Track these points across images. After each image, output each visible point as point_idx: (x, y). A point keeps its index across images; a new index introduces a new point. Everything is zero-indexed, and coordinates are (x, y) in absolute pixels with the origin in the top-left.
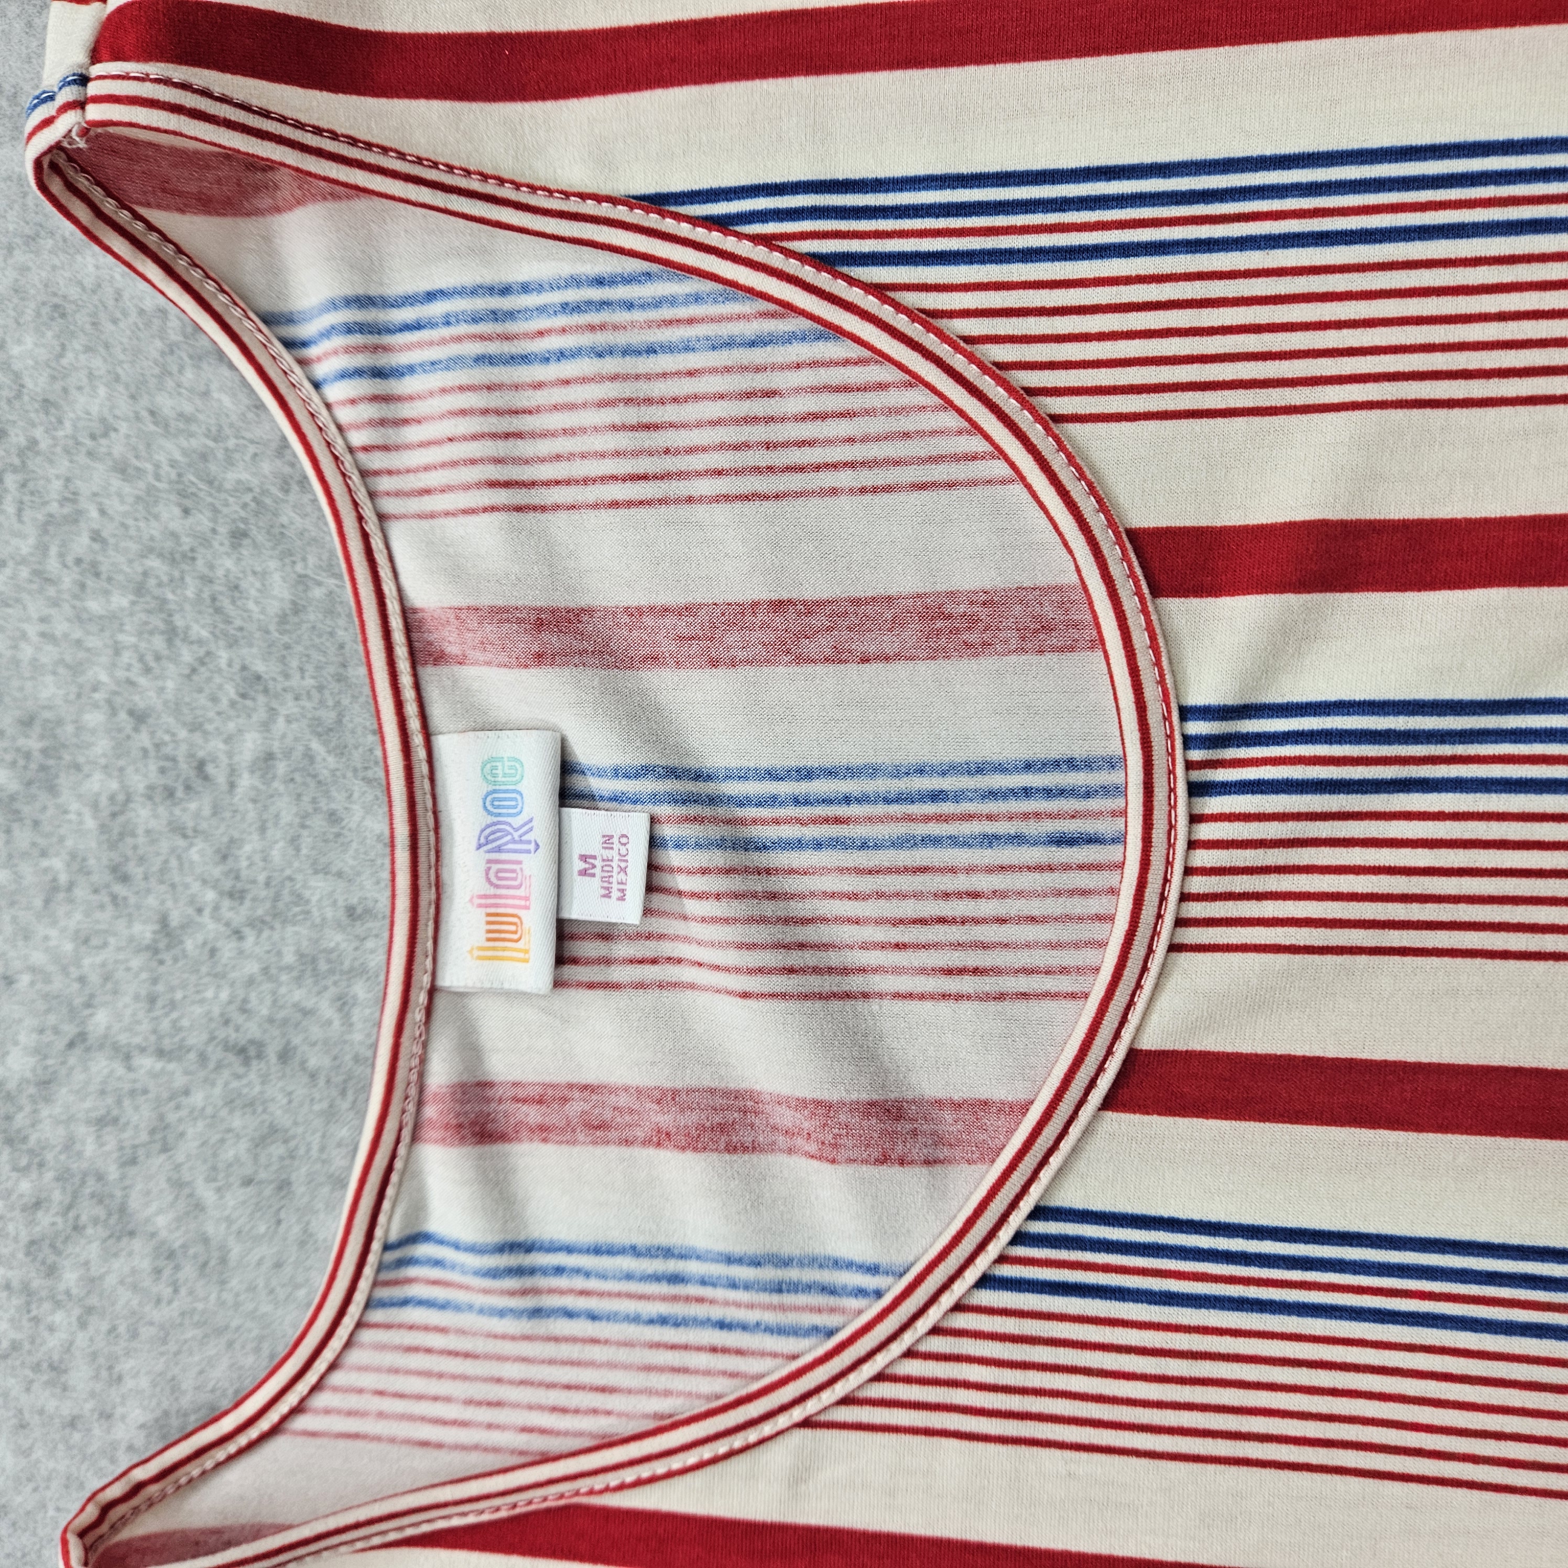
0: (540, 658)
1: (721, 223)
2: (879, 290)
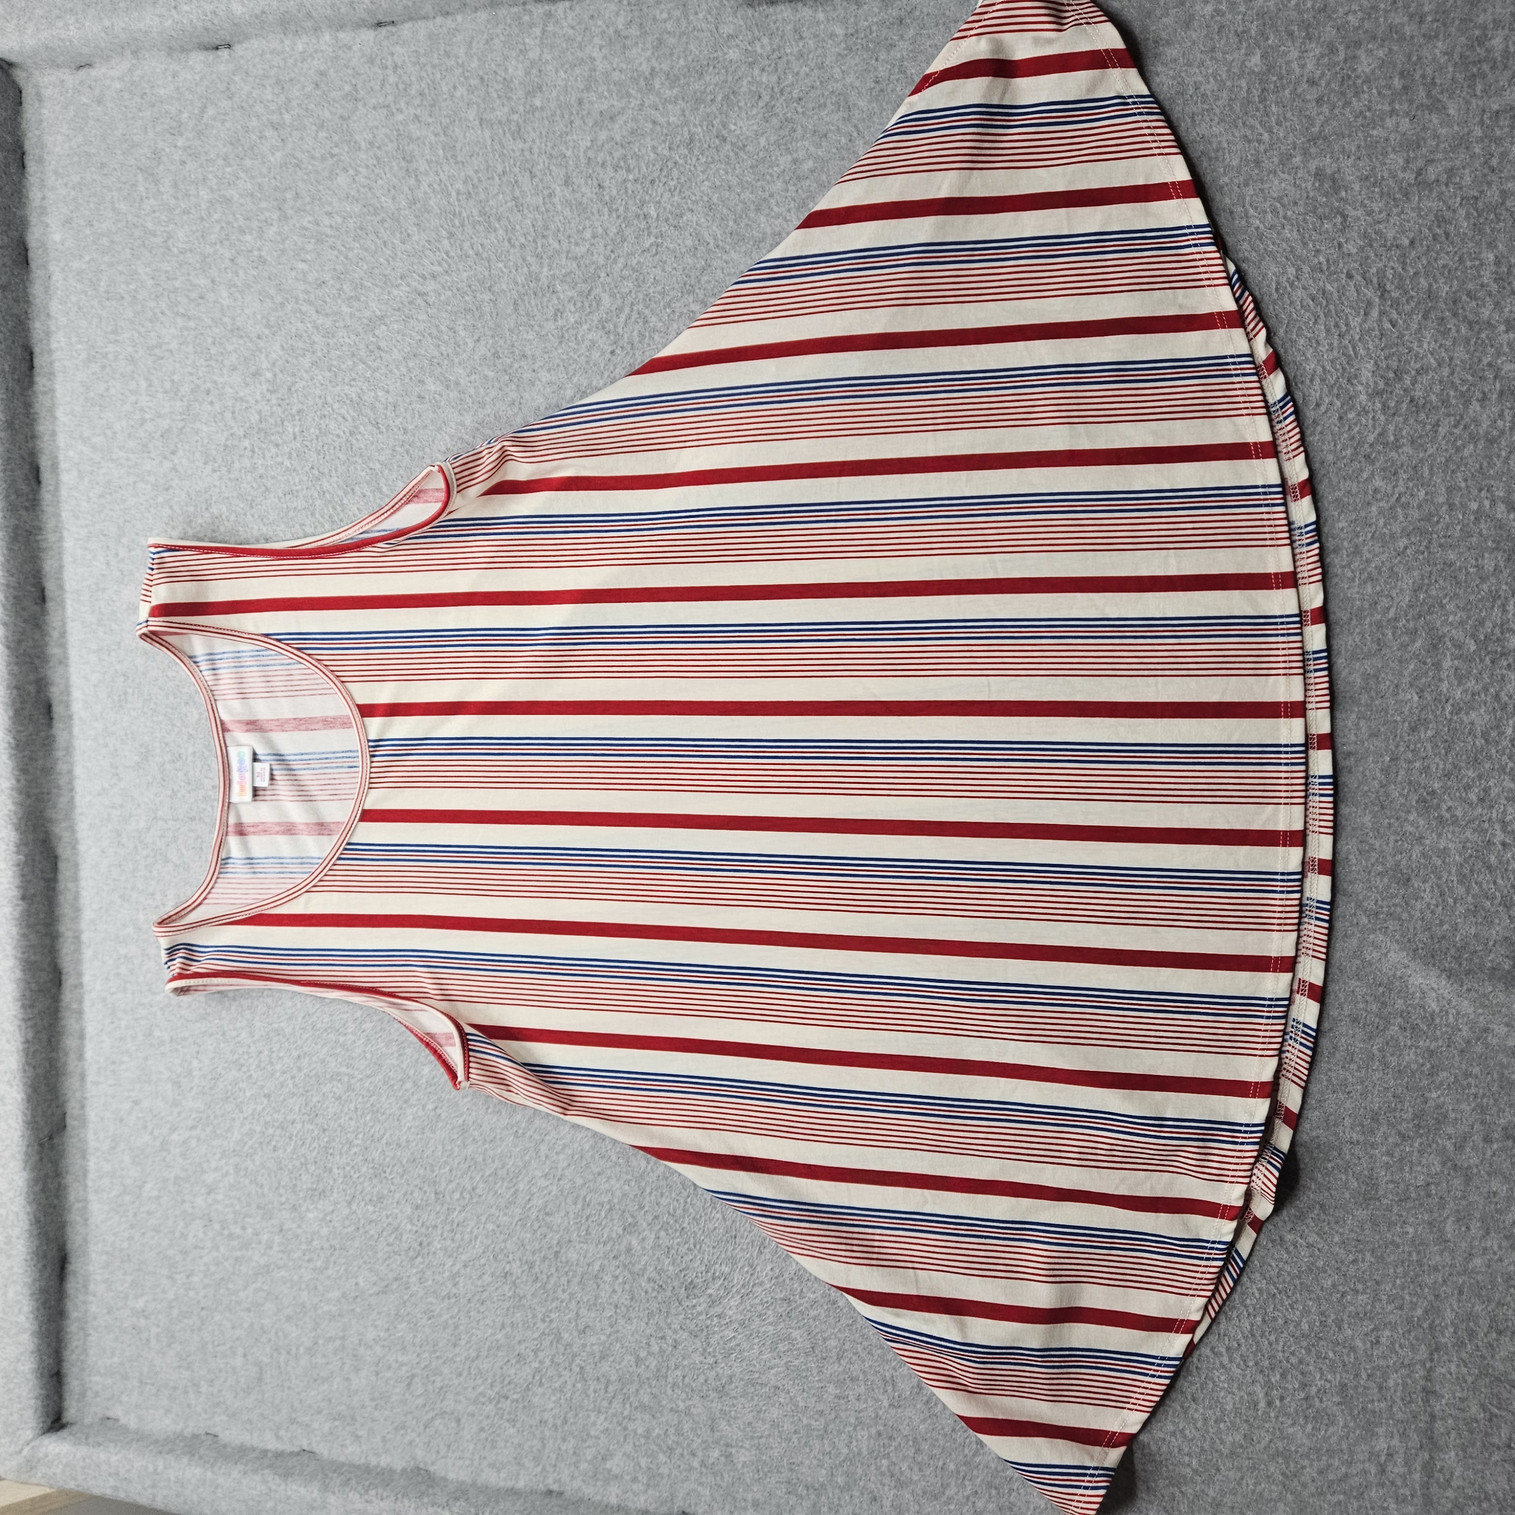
0: (247, 731)
1: (279, 640)
2: (309, 655)
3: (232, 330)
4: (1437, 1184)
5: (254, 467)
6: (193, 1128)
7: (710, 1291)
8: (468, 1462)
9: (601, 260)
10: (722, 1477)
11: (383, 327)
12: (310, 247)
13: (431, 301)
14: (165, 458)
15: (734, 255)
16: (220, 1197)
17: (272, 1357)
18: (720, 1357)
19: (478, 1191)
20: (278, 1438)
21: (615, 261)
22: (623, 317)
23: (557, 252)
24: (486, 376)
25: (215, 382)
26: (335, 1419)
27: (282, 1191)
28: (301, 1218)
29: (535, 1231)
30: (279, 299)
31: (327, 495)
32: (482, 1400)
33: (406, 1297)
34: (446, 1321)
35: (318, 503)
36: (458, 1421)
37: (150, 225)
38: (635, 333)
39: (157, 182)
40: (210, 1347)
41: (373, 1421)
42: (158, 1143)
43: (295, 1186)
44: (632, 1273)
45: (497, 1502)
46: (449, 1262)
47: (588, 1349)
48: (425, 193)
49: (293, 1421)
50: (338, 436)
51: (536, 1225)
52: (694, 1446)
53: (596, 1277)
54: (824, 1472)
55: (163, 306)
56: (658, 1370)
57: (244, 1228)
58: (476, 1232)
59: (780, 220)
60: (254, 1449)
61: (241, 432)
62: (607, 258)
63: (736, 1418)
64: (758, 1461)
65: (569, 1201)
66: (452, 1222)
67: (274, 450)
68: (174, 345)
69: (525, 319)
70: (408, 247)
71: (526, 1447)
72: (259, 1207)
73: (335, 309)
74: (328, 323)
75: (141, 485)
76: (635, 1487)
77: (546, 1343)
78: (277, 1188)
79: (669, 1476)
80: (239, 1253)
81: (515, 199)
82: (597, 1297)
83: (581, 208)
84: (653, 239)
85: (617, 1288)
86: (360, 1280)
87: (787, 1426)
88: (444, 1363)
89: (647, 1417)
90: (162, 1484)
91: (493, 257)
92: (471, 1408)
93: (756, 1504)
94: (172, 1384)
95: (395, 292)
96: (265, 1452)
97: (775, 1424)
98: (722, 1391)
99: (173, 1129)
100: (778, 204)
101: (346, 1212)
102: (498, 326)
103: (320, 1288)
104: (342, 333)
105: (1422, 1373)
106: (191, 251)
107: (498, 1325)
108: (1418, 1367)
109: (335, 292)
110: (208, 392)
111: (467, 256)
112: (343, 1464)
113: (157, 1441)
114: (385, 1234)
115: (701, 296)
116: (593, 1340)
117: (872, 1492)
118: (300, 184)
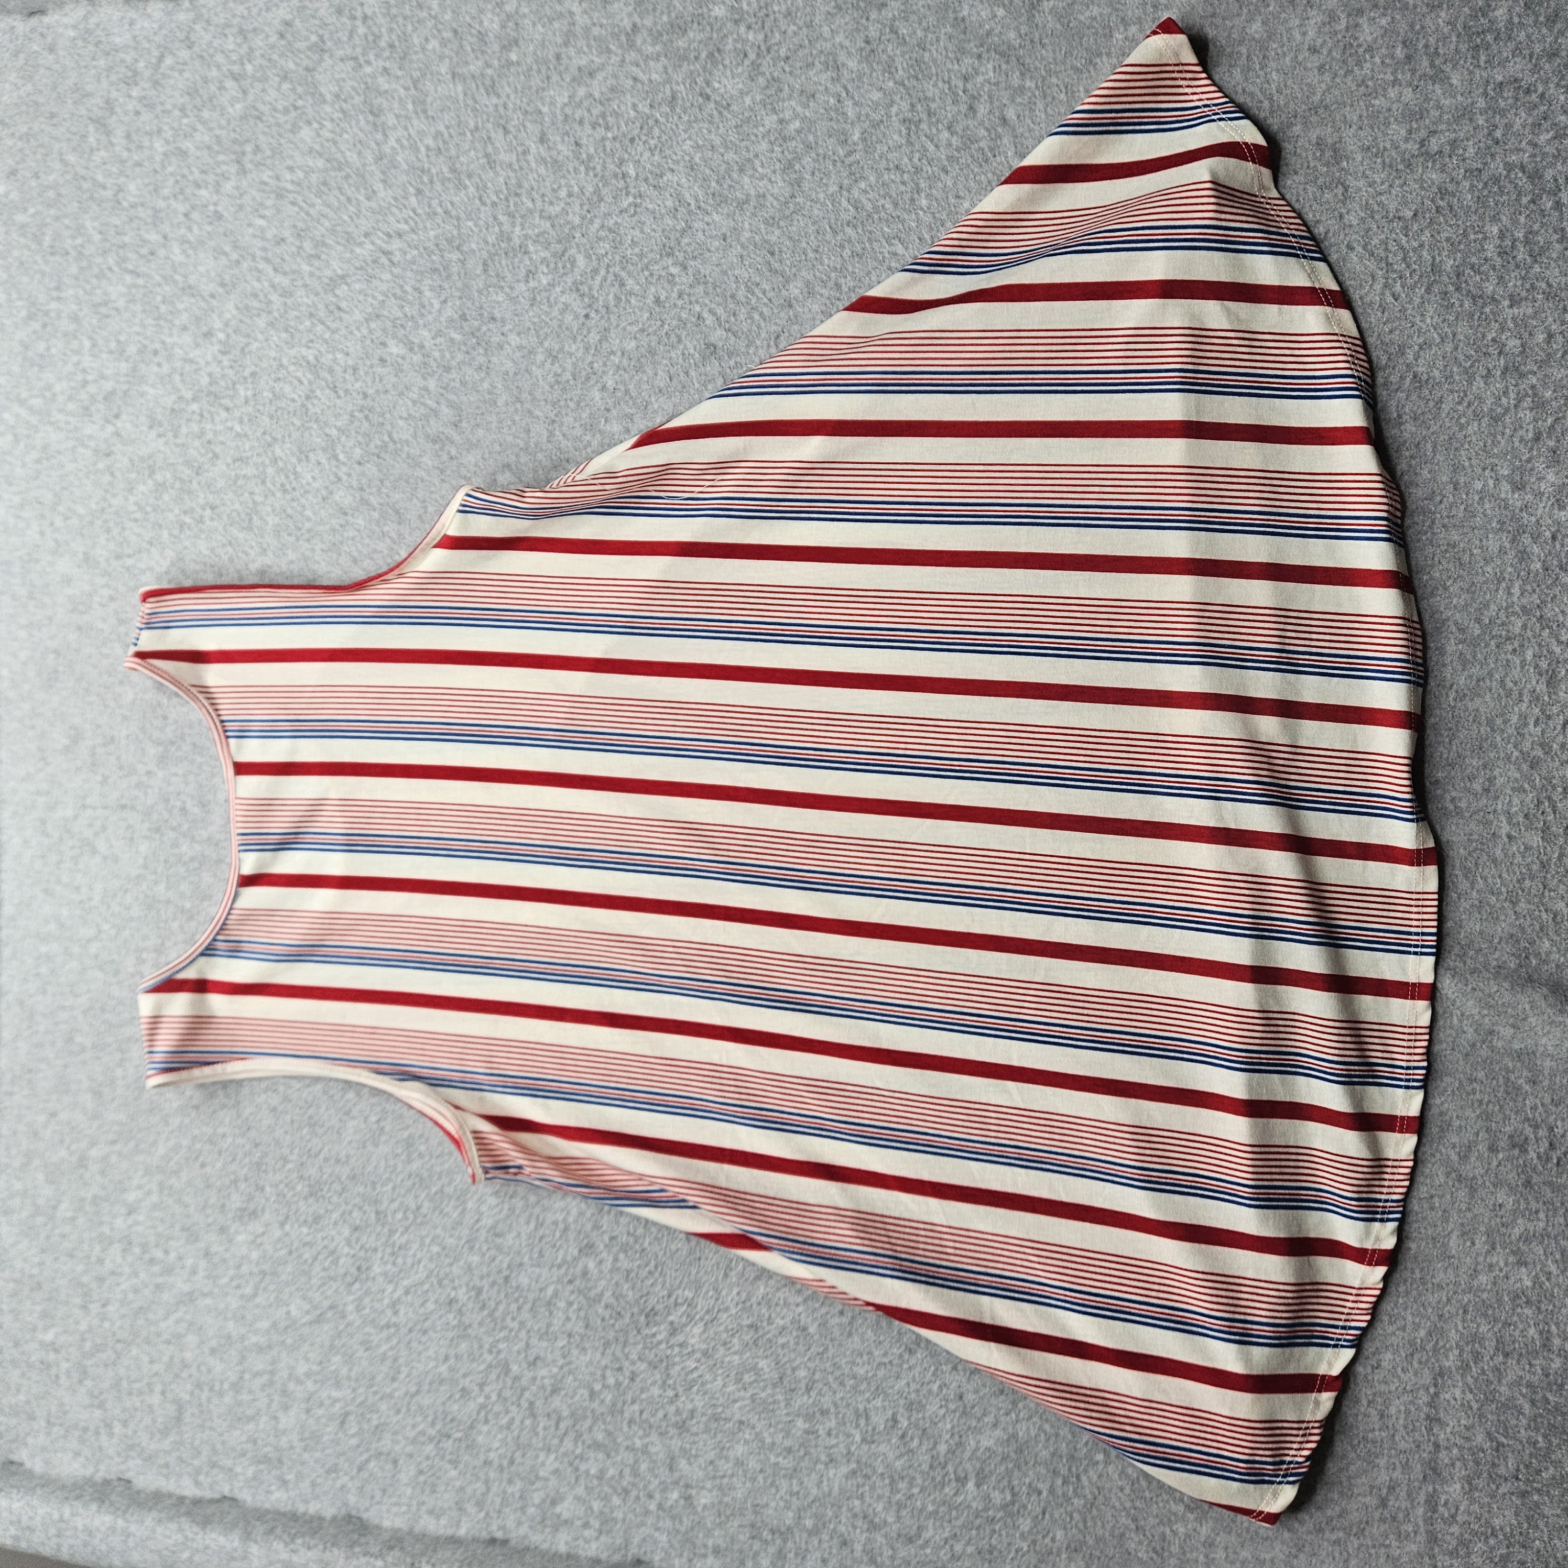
3: (183, 289)
4: (1441, 1197)
5: (203, 433)
6: (114, 1142)
7: (671, 1318)
8: (404, 1508)
9: (577, 220)
10: (681, 1522)
11: (345, 287)
12: (269, 203)
13: (395, 260)
14: (108, 422)
15: (716, 217)
16: (141, 1218)
17: (192, 1394)
18: (680, 1390)
19: (424, 1210)
20: (197, 1484)
21: (591, 222)
22: (599, 279)
23: (531, 211)
24: (452, 340)
25: (163, 343)
26: (259, 1462)
27: (209, 1211)
28: (230, 1241)
29: (484, 1255)
30: (235, 256)
31: (280, 464)
32: (422, 1439)
33: (341, 1327)
34: (385, 1354)
35: (270, 471)
36: (395, 1462)
37: (100, 178)
38: (611, 297)
39: (108, 133)
40: (125, 1384)
41: (303, 1463)
42: (74, 1159)
43: (223, 1206)
44: (588, 1299)
45: (435, 1551)
46: (390, 1288)
47: (538, 1382)
48: (393, 148)
49: (214, 1465)
50: (293, 400)
51: (485, 1248)
52: (651, 1487)
53: (549, 1303)
54: (791, 1514)
55: (111, 261)
56: (614, 1405)
57: (166, 1252)
58: (419, 1255)
59: (765, 181)
60: (170, 1495)
61: (189, 395)
62: (583, 218)
63: (696, 1456)
64: (720, 1502)
65: (522, 1220)
66: (394, 1245)
67: (224, 414)
68: (121, 303)
69: (495, 281)
70: (373, 204)
71: (469, 1490)
72: (183, 1229)
73: (294, 267)
74: (286, 282)
75: (81, 450)
76: (587, 1533)
77: (493, 1376)
78: (204, 1208)
79: (624, 1520)
80: (160, 1280)
81: (487, 155)
82: (549, 1325)
83: (556, 165)
84: (631, 199)
85: (570, 1315)
86: (292, 1308)
87: (753, 1464)
88: (381, 1398)
89: (601, 1456)
90: (69, 1533)
91: (463, 216)
92: (409, 1449)
93: (717, 1551)
94: (82, 1424)
95: (358, 250)
96: (181, 1499)
97: (739, 1463)
98: (682, 1427)
99: (93, 1144)
100: (762, 165)
101: (278, 1233)
102: (466, 286)
103: (249, 1317)
104: (301, 292)
105: (1426, 1399)
106: (142, 205)
107: (442, 1357)
108: (1422, 1392)
109: (294, 249)
110: (156, 352)
111: (435, 214)
112: (267, 1512)
113: (64, 1487)
114: (321, 1257)
115: (681, 259)
116: (544, 1372)
117: (842, 1535)
118: (261, 136)
